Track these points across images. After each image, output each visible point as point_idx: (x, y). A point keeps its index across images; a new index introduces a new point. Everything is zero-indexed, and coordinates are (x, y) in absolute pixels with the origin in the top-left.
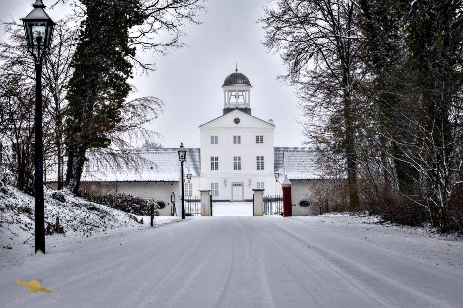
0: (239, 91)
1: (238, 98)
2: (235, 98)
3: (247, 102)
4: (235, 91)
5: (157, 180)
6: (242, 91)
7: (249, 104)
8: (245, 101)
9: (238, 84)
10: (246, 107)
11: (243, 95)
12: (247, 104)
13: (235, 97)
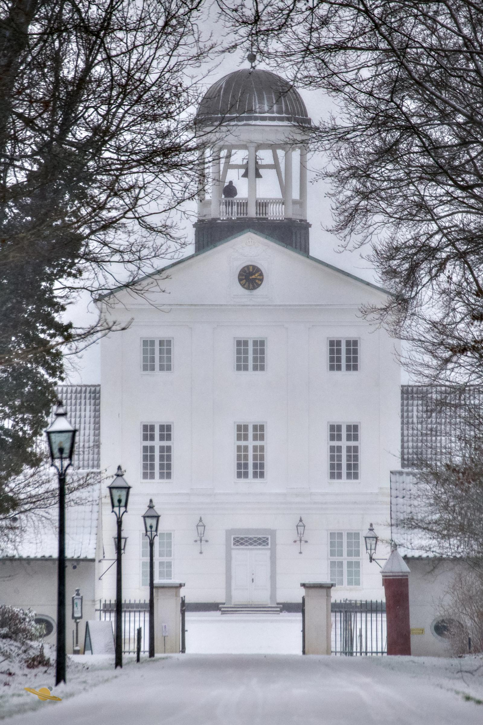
0: (259, 146)
1: (258, 175)
2: (245, 175)
3: (295, 195)
4: (244, 147)
5: (32, 556)
6: (273, 147)
7: (301, 203)
8: (285, 188)
9: (256, 119)
10: (290, 215)
11: (276, 166)
12: (295, 202)
13: (242, 171)
